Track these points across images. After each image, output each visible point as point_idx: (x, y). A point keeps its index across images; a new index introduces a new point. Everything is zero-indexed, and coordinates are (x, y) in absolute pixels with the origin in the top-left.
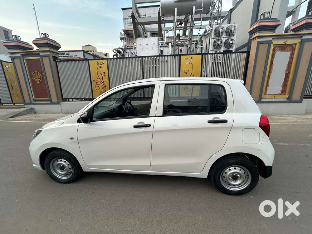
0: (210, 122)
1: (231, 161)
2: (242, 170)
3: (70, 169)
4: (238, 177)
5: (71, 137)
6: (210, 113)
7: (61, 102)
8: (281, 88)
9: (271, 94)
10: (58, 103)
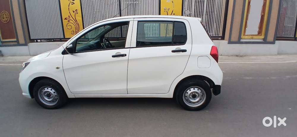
0: (173, 51)
1: (191, 83)
2: (199, 90)
3: (56, 96)
4: (196, 96)
5: (57, 67)
6: (174, 44)
7: (28, 43)
8: (258, 29)
9: (250, 35)
10: (26, 44)
